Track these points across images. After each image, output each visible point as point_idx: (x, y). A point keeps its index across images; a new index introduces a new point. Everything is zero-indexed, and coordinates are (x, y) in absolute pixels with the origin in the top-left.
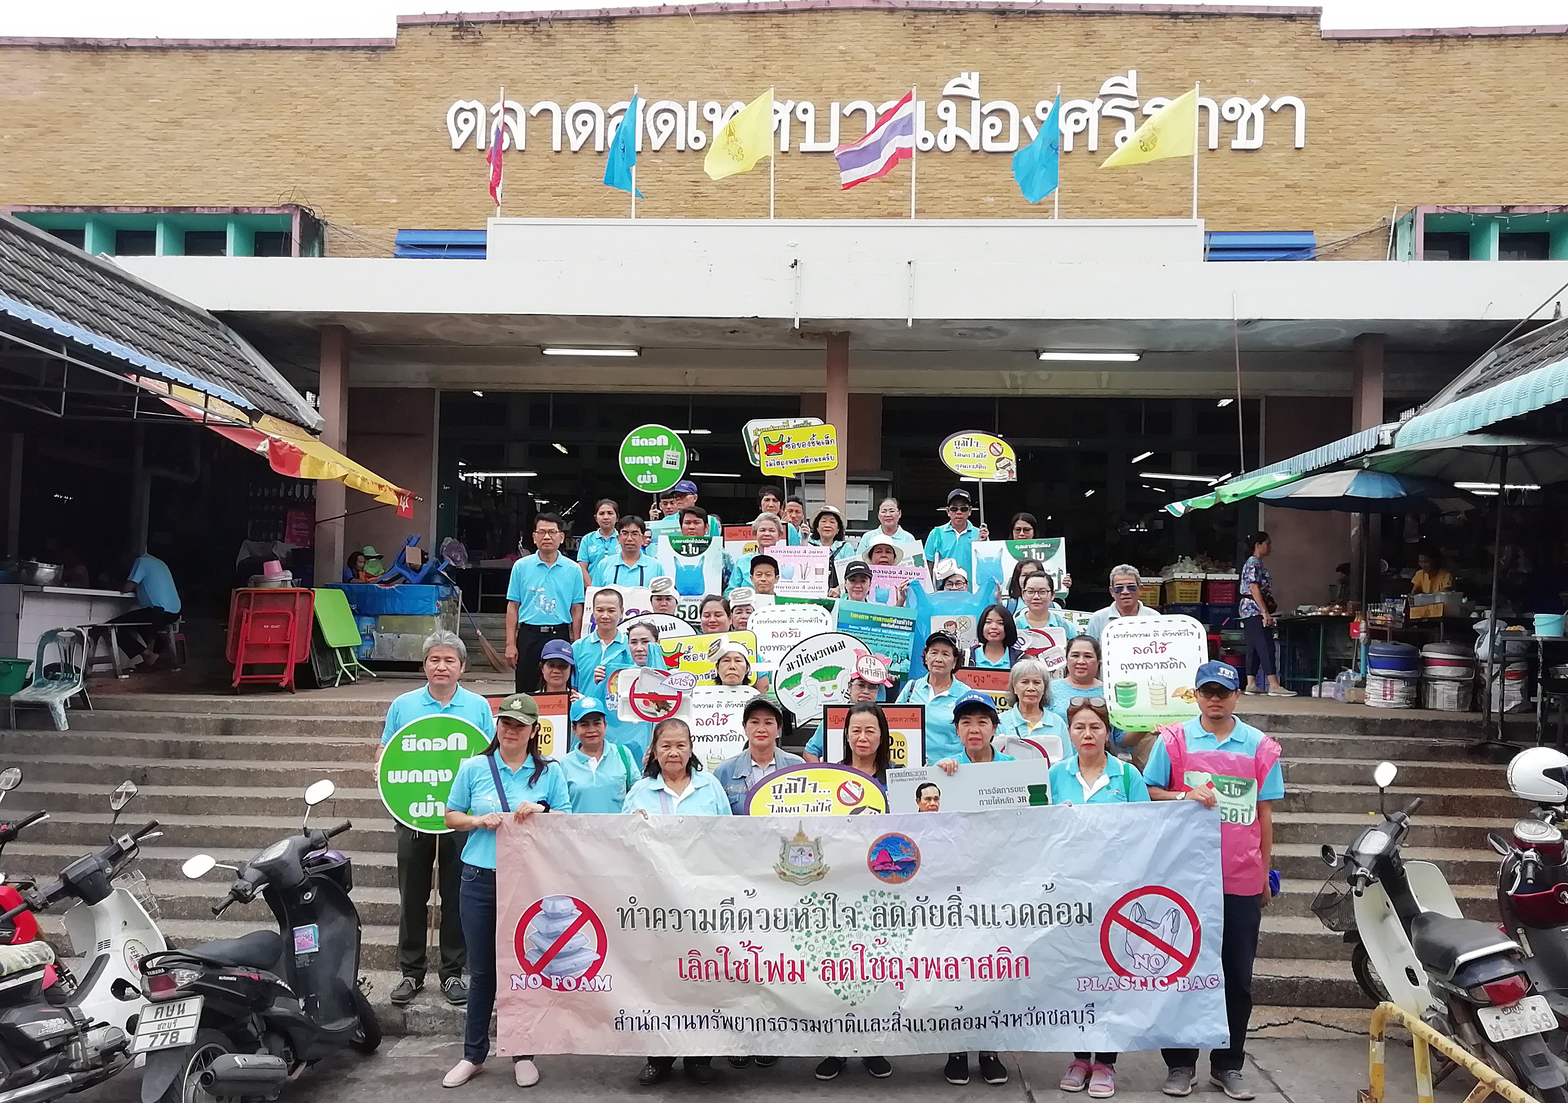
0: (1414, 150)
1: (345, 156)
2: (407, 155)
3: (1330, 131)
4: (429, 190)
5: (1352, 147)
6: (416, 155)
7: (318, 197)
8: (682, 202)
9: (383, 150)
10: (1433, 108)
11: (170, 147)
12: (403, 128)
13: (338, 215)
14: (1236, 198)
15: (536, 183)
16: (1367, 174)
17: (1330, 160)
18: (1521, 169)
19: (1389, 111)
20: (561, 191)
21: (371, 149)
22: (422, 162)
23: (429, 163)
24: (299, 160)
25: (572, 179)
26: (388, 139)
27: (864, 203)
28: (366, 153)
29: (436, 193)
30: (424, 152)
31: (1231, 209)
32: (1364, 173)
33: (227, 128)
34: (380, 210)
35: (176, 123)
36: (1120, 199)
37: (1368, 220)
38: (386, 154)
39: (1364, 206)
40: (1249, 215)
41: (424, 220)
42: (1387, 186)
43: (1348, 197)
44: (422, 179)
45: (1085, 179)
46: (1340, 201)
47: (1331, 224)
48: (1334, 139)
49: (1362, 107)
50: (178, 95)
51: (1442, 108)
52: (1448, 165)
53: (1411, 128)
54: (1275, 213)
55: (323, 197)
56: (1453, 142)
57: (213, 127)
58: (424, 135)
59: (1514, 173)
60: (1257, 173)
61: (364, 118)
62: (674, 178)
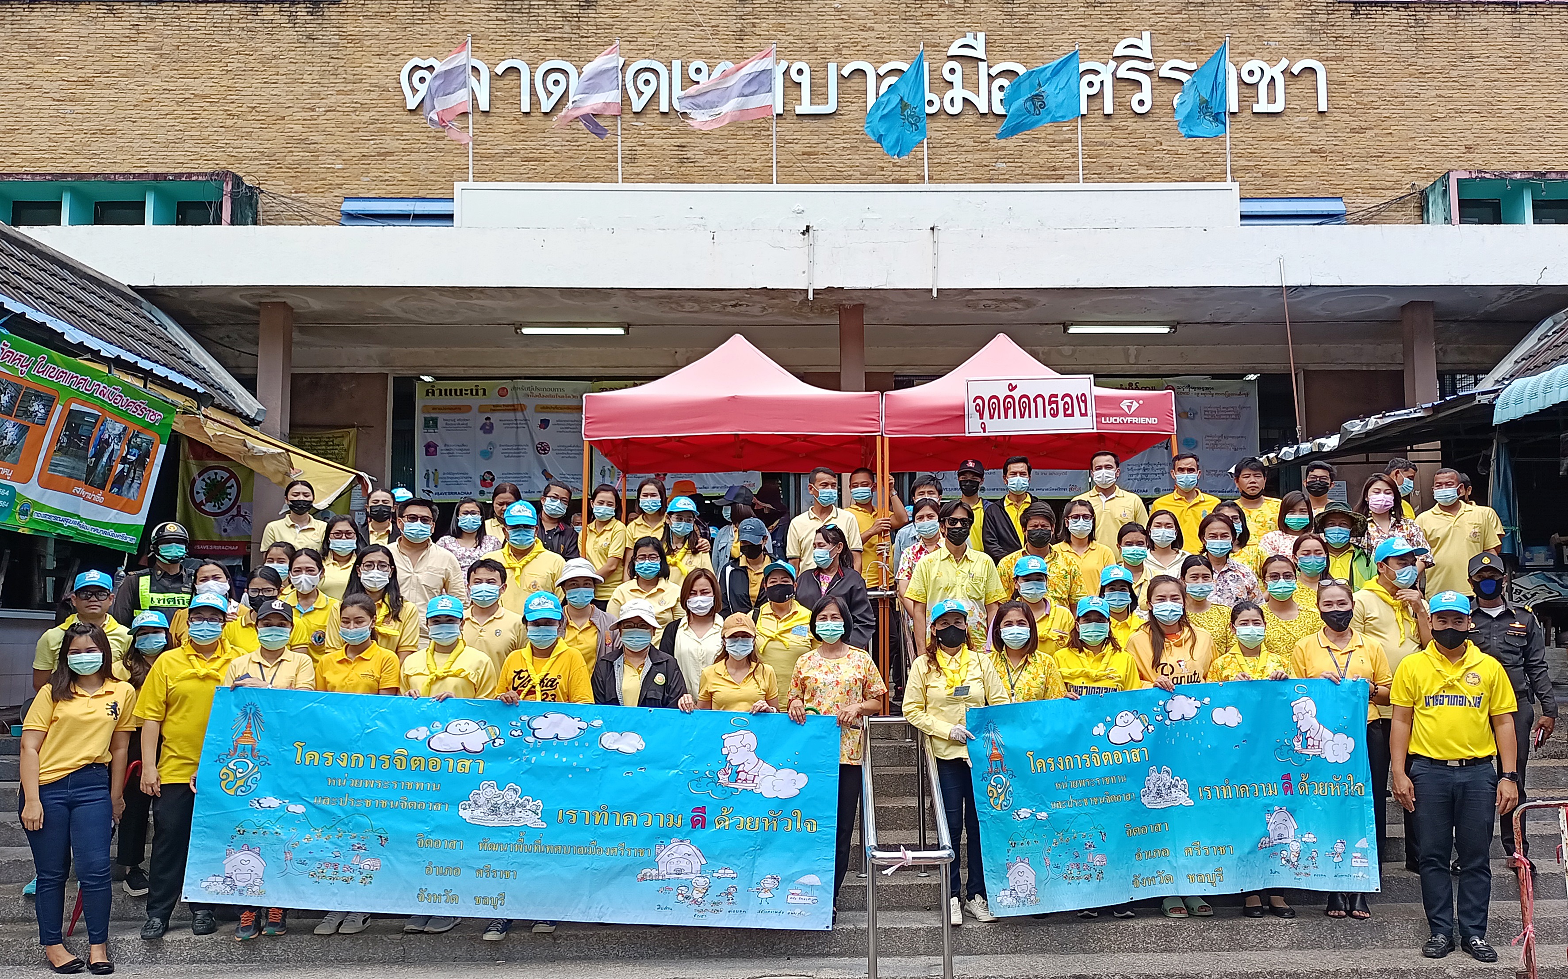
0: (1438, 115)
1: (283, 118)
2: (354, 117)
3: (1353, 95)
4: (379, 154)
5: (1375, 111)
6: (366, 116)
7: (250, 162)
8: (667, 168)
9: (327, 111)
10: (1454, 74)
11: (79, 108)
12: (350, 87)
13: (274, 182)
14: (1261, 163)
15: (502, 147)
16: (1393, 139)
17: (1354, 125)
18: (1545, 135)
19: (1410, 75)
20: (531, 155)
21: (313, 110)
22: (372, 124)
23: (379, 125)
24: (229, 123)
25: (544, 143)
26: (333, 99)
27: (866, 169)
28: (307, 115)
29: (388, 158)
30: (374, 113)
31: (1255, 175)
32: (1390, 138)
33: (146, 87)
34: (322, 176)
35: (87, 82)
36: (1140, 165)
37: (1399, 186)
38: (330, 115)
39: (1391, 172)
40: (1275, 181)
41: (373, 187)
42: (1414, 151)
43: (1375, 162)
44: (372, 142)
45: (1102, 144)
46: (1367, 167)
47: (1359, 190)
48: (1358, 103)
49: (1383, 71)
50: (88, 51)
51: (1464, 73)
52: (1473, 131)
53: (1434, 93)
54: (1302, 179)
55: (257, 162)
56: (1477, 107)
57: (130, 87)
58: (374, 95)
59: (1540, 139)
60: (1280, 138)
61: (305, 76)
62: (658, 142)
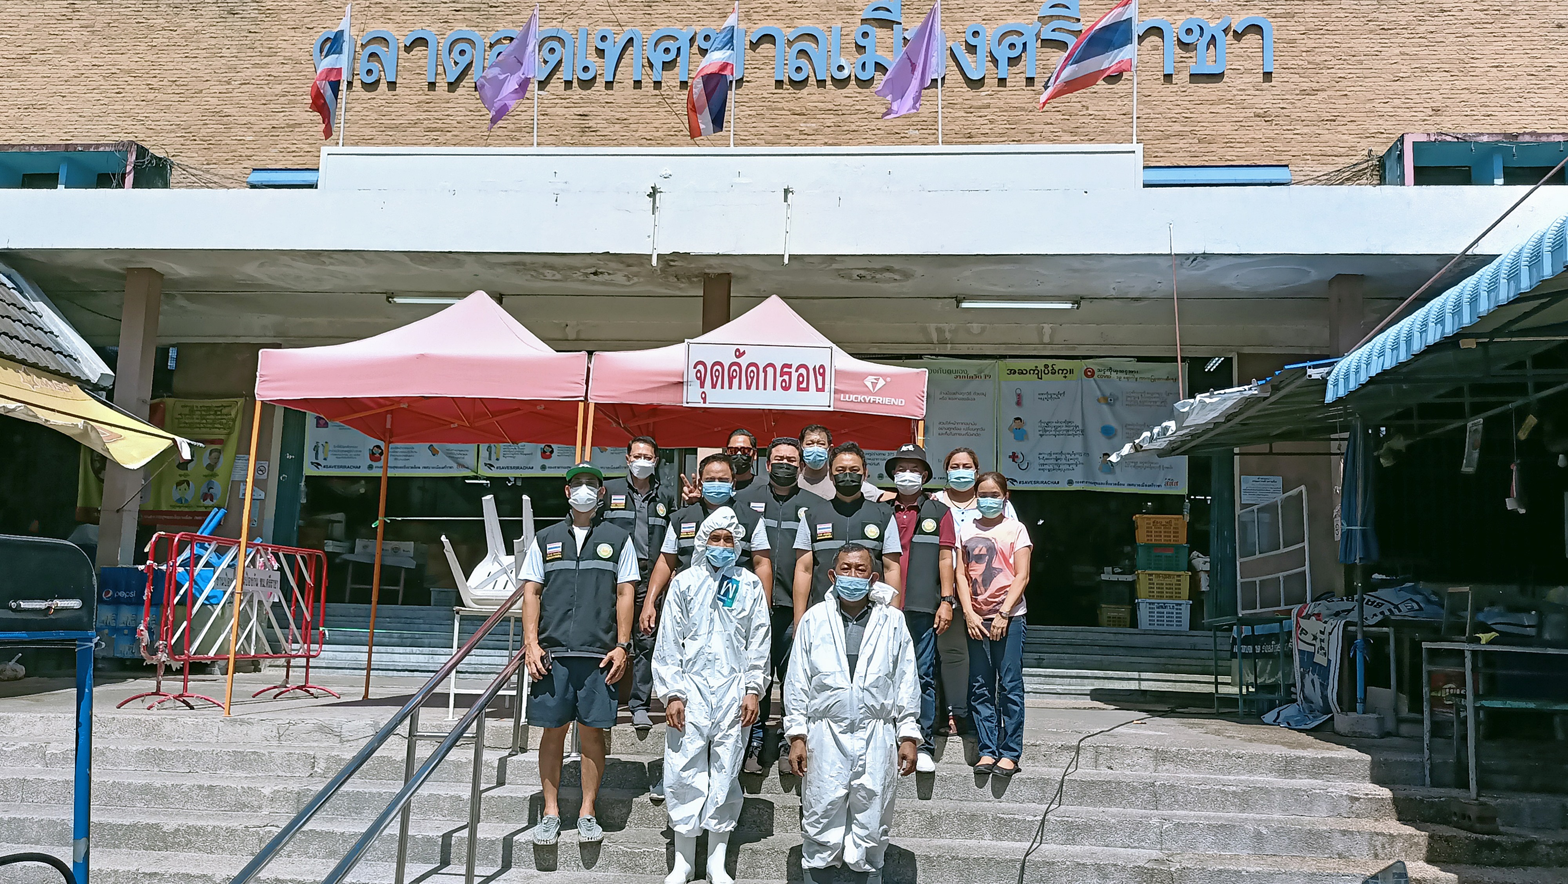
0: (1401, 75)
1: (201, 91)
2: (267, 89)
3: (1304, 54)
4: (289, 126)
5: (1329, 71)
6: (278, 89)
7: (167, 135)
8: (568, 138)
9: (241, 84)
10: (1422, 29)
11: (15, 84)
12: (265, 60)
13: (189, 154)
14: (1197, 129)
15: (406, 117)
16: (1348, 101)
17: (1305, 86)
18: (1526, 95)
19: (1371, 32)
20: (433, 126)
21: (229, 84)
22: (284, 96)
23: (290, 97)
24: (151, 96)
25: (447, 113)
26: (248, 73)
27: (771, 138)
28: (223, 88)
29: (297, 130)
30: (286, 86)
31: (1191, 141)
32: (1345, 101)
33: (77, 63)
34: (233, 148)
35: (24, 59)
36: (1065, 131)
37: (1353, 153)
38: (245, 88)
39: (1345, 137)
40: (1213, 147)
41: (281, 158)
42: (1372, 114)
43: (1327, 127)
44: (283, 114)
45: (1023, 109)
46: (1317, 132)
47: (1308, 157)
48: (1309, 63)
49: (1339, 28)
50: (28, 30)
51: (1433, 28)
52: (1442, 91)
53: (1397, 51)
54: (1243, 145)
55: (173, 135)
56: (1447, 66)
57: (62, 63)
58: (287, 68)
59: (1519, 99)
60: (1220, 101)
61: (224, 50)
62: (561, 111)
